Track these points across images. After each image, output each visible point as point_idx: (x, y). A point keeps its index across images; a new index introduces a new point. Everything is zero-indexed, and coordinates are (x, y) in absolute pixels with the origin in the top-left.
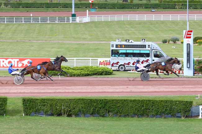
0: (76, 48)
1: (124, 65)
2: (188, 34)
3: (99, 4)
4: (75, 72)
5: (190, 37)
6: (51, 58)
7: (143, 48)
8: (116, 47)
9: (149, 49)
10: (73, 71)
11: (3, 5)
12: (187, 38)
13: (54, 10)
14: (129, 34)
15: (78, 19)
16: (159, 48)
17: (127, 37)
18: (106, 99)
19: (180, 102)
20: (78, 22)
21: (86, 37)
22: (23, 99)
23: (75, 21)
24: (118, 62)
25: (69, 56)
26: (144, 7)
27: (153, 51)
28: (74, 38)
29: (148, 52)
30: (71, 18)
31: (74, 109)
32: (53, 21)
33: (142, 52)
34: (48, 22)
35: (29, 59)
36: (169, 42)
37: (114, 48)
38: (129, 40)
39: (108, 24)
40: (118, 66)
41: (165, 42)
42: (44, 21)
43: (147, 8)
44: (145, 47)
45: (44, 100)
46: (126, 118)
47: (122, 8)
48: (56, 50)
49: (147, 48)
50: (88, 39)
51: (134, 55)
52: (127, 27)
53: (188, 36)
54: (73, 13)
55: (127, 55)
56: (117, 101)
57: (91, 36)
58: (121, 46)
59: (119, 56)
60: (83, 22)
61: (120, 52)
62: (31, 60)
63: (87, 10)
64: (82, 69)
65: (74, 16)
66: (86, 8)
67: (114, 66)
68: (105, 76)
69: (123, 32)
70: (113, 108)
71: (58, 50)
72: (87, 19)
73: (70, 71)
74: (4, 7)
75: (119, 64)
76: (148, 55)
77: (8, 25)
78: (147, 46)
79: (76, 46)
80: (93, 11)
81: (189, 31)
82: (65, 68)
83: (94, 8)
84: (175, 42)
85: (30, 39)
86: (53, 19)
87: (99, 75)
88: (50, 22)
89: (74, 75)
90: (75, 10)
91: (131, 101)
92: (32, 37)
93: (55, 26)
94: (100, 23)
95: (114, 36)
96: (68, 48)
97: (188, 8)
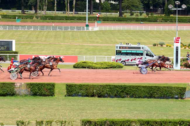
0: (93, 49)
1: (125, 61)
2: (177, 40)
3: (103, 18)
4: (97, 66)
5: (178, 42)
6: (78, 56)
7: (139, 49)
8: (119, 48)
9: (143, 50)
10: (95, 65)
11: (35, 17)
12: (176, 42)
13: (71, 21)
14: (128, 39)
15: (90, 28)
16: (149, 50)
17: (127, 41)
18: (125, 85)
19: (178, 88)
20: (90, 30)
21: (98, 41)
22: (66, 85)
23: (88, 29)
24: (121, 59)
25: (89, 54)
26: (135, 20)
27: (145, 51)
28: (90, 41)
29: (142, 52)
30: (85, 27)
31: (103, 92)
32: (73, 30)
33: (137, 52)
34: (69, 30)
35: (63, 56)
36: (158, 45)
37: (118, 49)
38: (129, 44)
39: (112, 32)
40: (121, 61)
41: (155, 45)
42: (66, 30)
43: (137, 21)
44: (140, 49)
45: (81, 85)
46: (139, 99)
47: (120, 21)
48: (78, 50)
49: (141, 50)
50: (100, 43)
51: (132, 54)
52: (125, 34)
53: (177, 41)
54: (87, 24)
55: (127, 54)
56: (133, 87)
57: (102, 40)
58: (123, 48)
59: (121, 55)
60: (94, 30)
61: (122, 52)
62: (64, 57)
63: (96, 22)
64: (102, 64)
65: (87, 26)
66: (94, 20)
67: (118, 61)
68: (119, 69)
69: (124, 38)
70: (130, 92)
71: (81, 50)
72: (96, 29)
73: (94, 65)
74: (35, 19)
75: (122, 60)
76: (142, 54)
77: (41, 32)
78: (141, 48)
79: (93, 47)
80: (99, 22)
81: (177, 38)
82: (90, 63)
83: (100, 21)
84: (162, 46)
85: (59, 42)
86: (72, 28)
87: (114, 68)
88: (70, 30)
89: (96, 68)
90: (88, 22)
91: (143, 87)
92: (60, 41)
93: (74, 33)
94: (106, 31)
95: (118, 41)
96: (87, 49)
97: (177, 21)
